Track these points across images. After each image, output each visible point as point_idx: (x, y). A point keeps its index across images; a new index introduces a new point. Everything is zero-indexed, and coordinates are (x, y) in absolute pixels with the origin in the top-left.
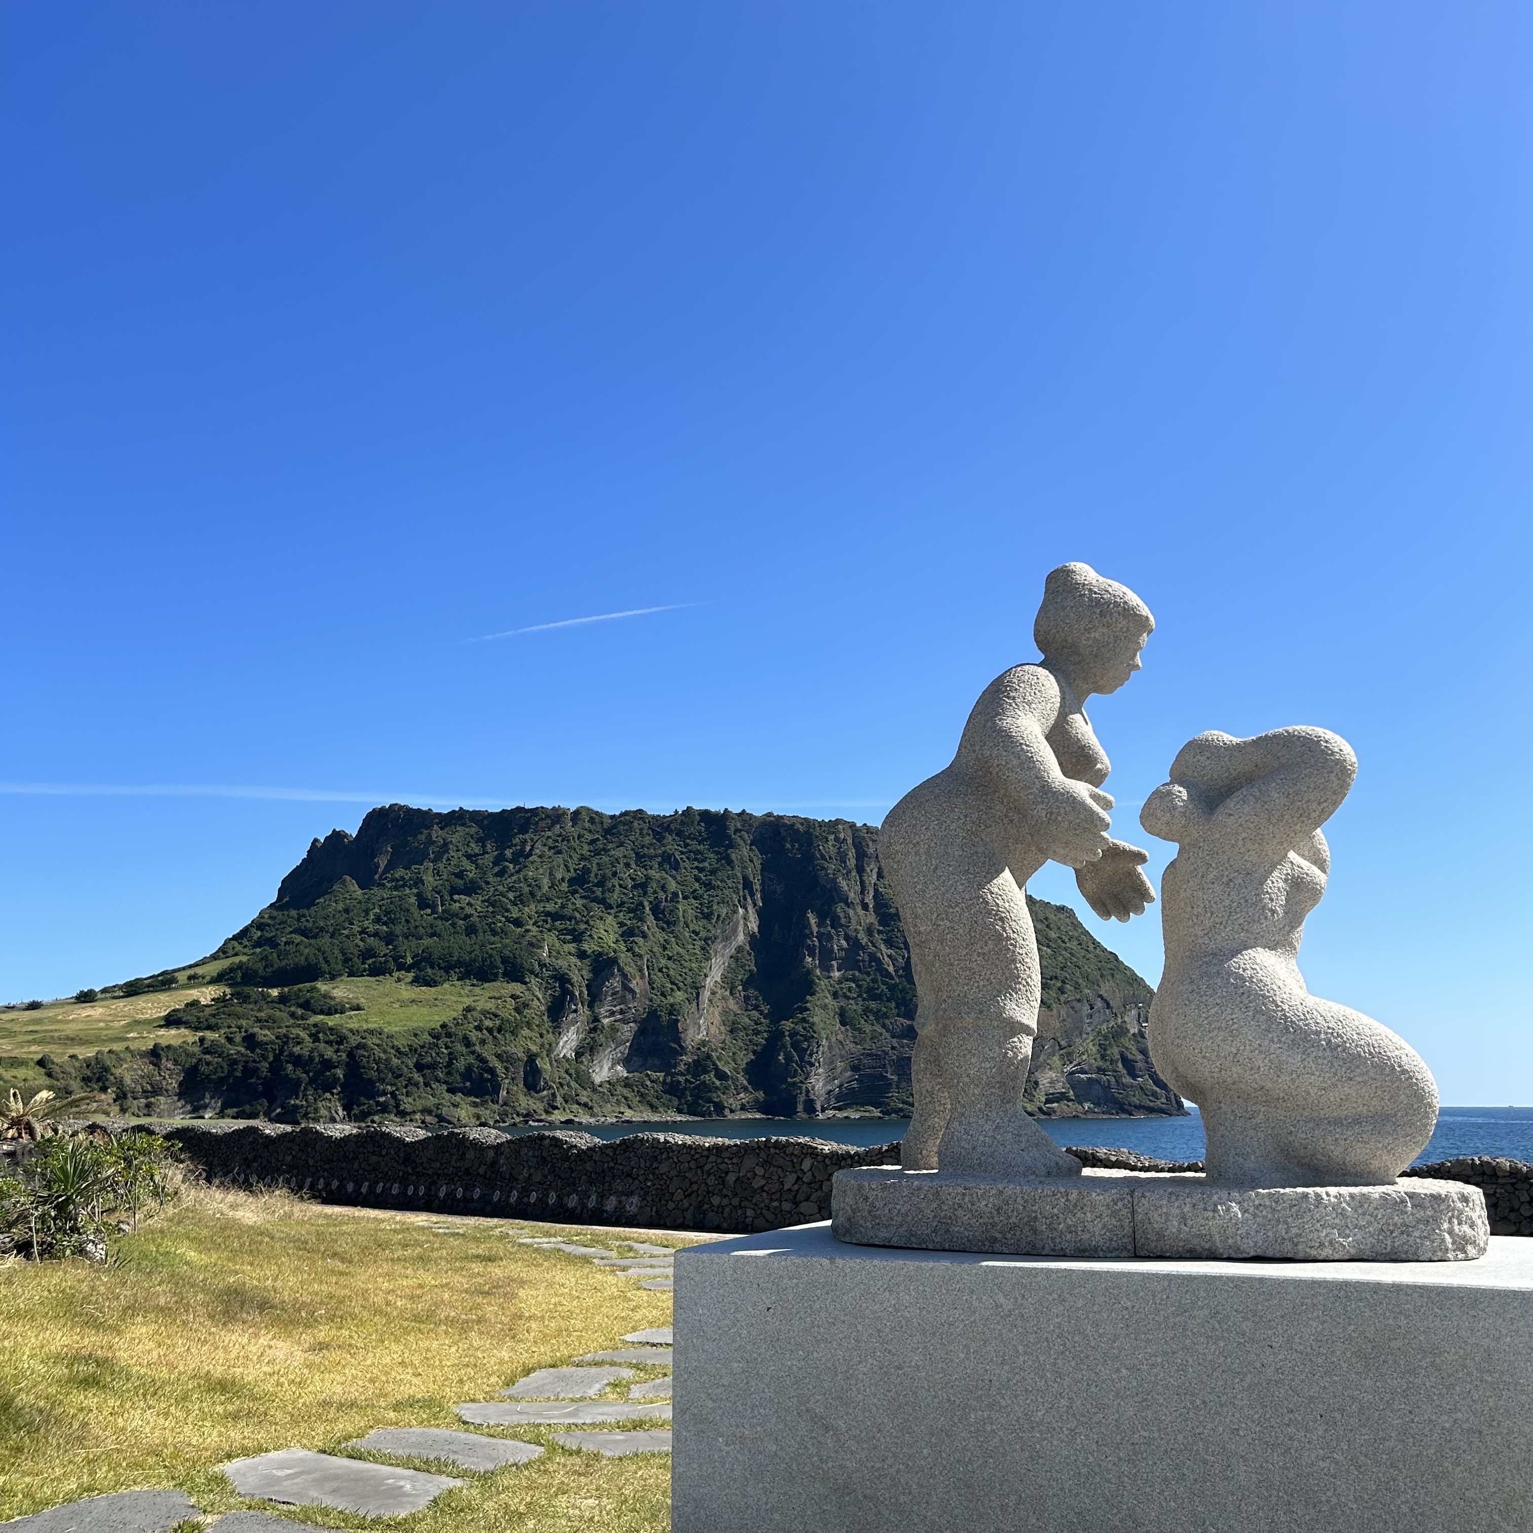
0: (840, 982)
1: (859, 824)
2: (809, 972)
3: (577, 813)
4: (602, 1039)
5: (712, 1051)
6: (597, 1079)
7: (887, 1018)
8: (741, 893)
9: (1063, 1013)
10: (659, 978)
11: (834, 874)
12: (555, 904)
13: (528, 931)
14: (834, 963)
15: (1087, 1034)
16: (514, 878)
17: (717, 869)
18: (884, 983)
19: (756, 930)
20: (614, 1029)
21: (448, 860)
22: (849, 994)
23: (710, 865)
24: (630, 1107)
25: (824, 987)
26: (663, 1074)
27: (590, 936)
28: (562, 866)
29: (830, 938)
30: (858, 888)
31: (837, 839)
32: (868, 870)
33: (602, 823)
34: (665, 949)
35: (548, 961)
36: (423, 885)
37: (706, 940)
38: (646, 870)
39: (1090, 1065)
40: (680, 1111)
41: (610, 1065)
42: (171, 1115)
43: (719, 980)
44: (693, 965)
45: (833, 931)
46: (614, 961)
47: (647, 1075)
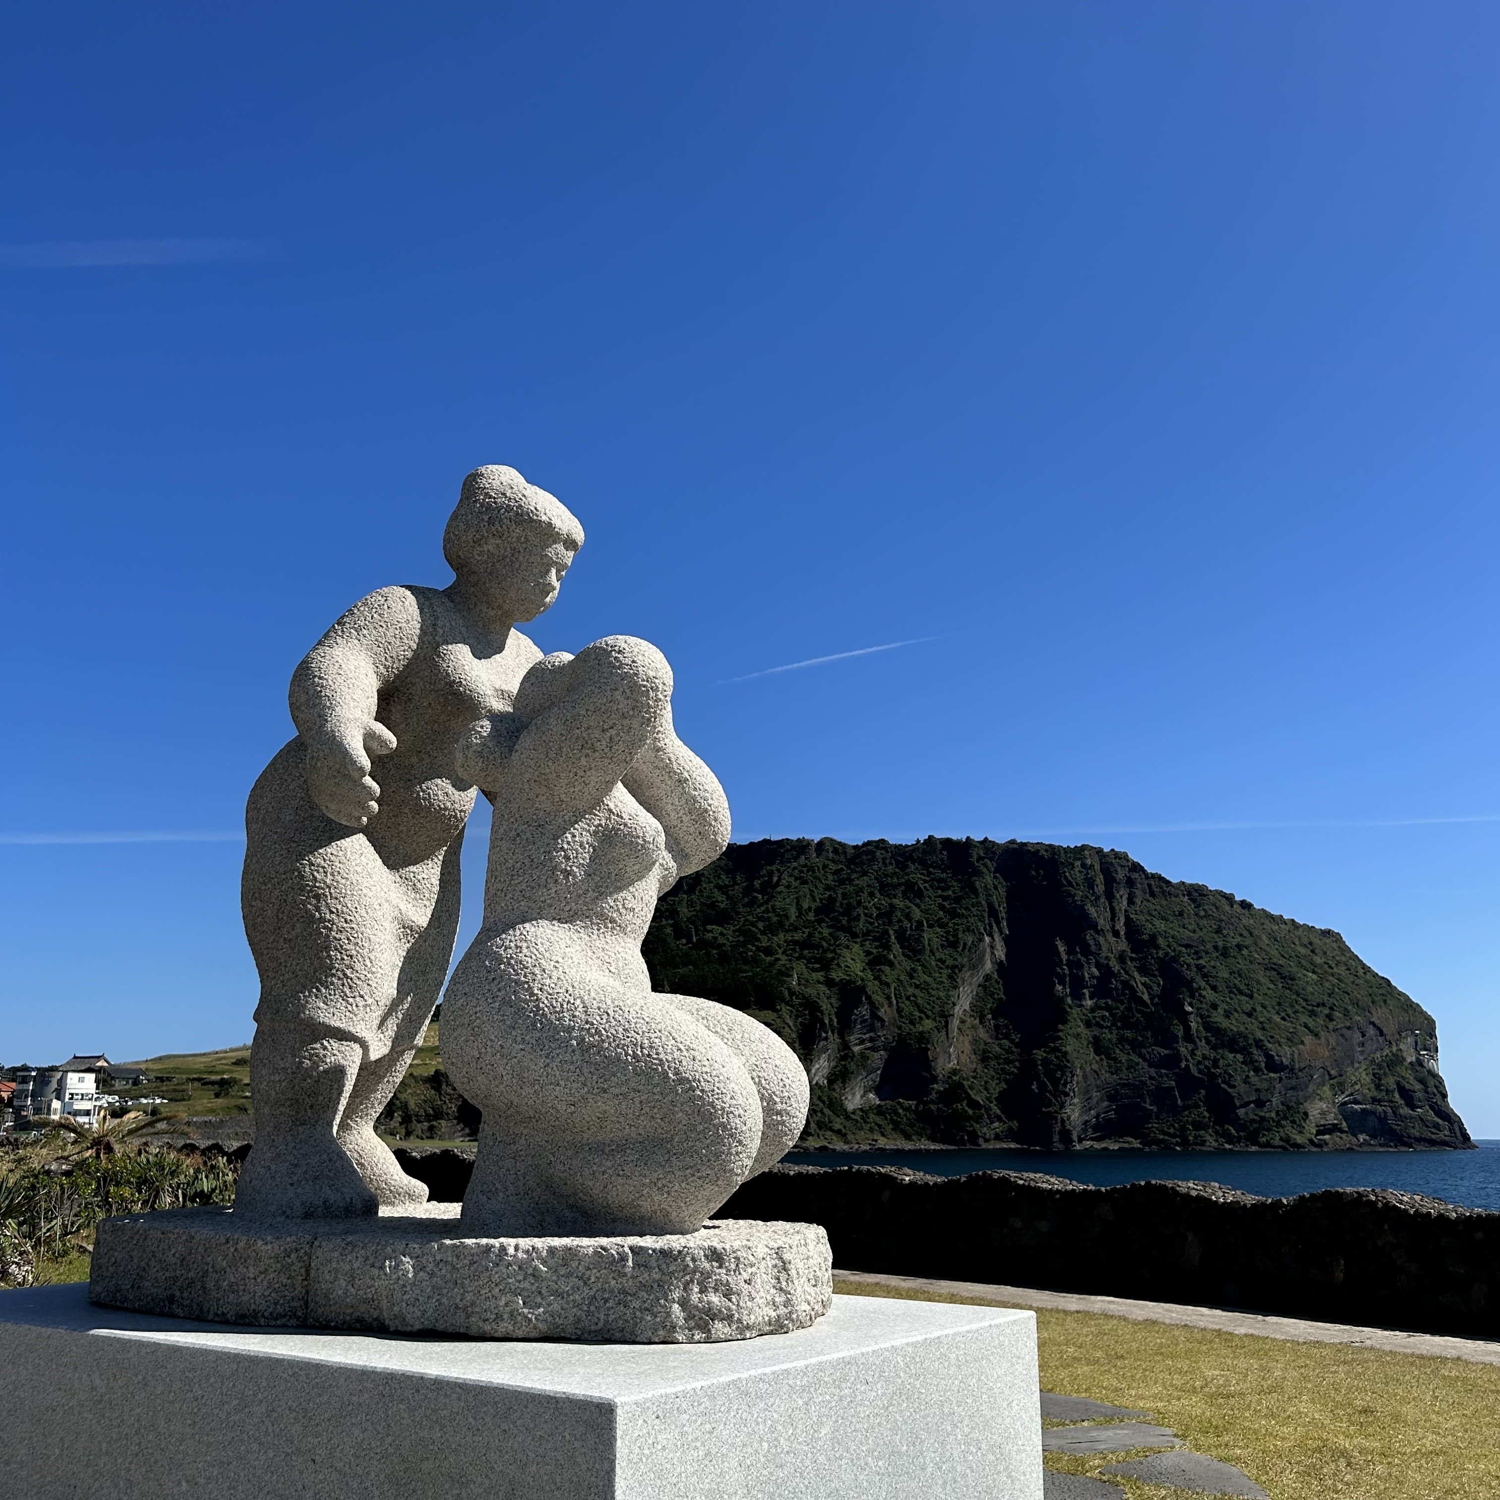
0: (1092, 1010)
1: (1106, 850)
2: (1061, 1000)
3: (821, 844)
4: (852, 1066)
5: (964, 1079)
6: (850, 1106)
7: (1145, 1048)
8: (987, 921)
9: (1332, 1041)
10: (907, 1007)
11: (1082, 901)
12: (803, 932)
13: (778, 959)
14: (1086, 991)
15: (1360, 1063)
16: (763, 908)
17: (962, 897)
18: (1139, 1011)
19: (1003, 958)
20: (864, 1057)
21: (701, 891)
22: (1102, 1023)
23: (954, 893)
24: (883, 1135)
25: (1075, 1016)
26: (915, 1102)
27: (838, 964)
28: (808, 896)
29: (1080, 966)
30: (1108, 914)
31: (1083, 865)
32: (1118, 896)
33: (845, 853)
34: (912, 977)
35: (797, 989)
36: (679, 915)
37: (953, 967)
38: (891, 899)
39: (1364, 1095)
40: (933, 1140)
41: (862, 1092)
42: (451, 1138)
43: (968, 1008)
44: (941, 994)
45: (1083, 959)
46: (862, 989)
47: (899, 1103)
